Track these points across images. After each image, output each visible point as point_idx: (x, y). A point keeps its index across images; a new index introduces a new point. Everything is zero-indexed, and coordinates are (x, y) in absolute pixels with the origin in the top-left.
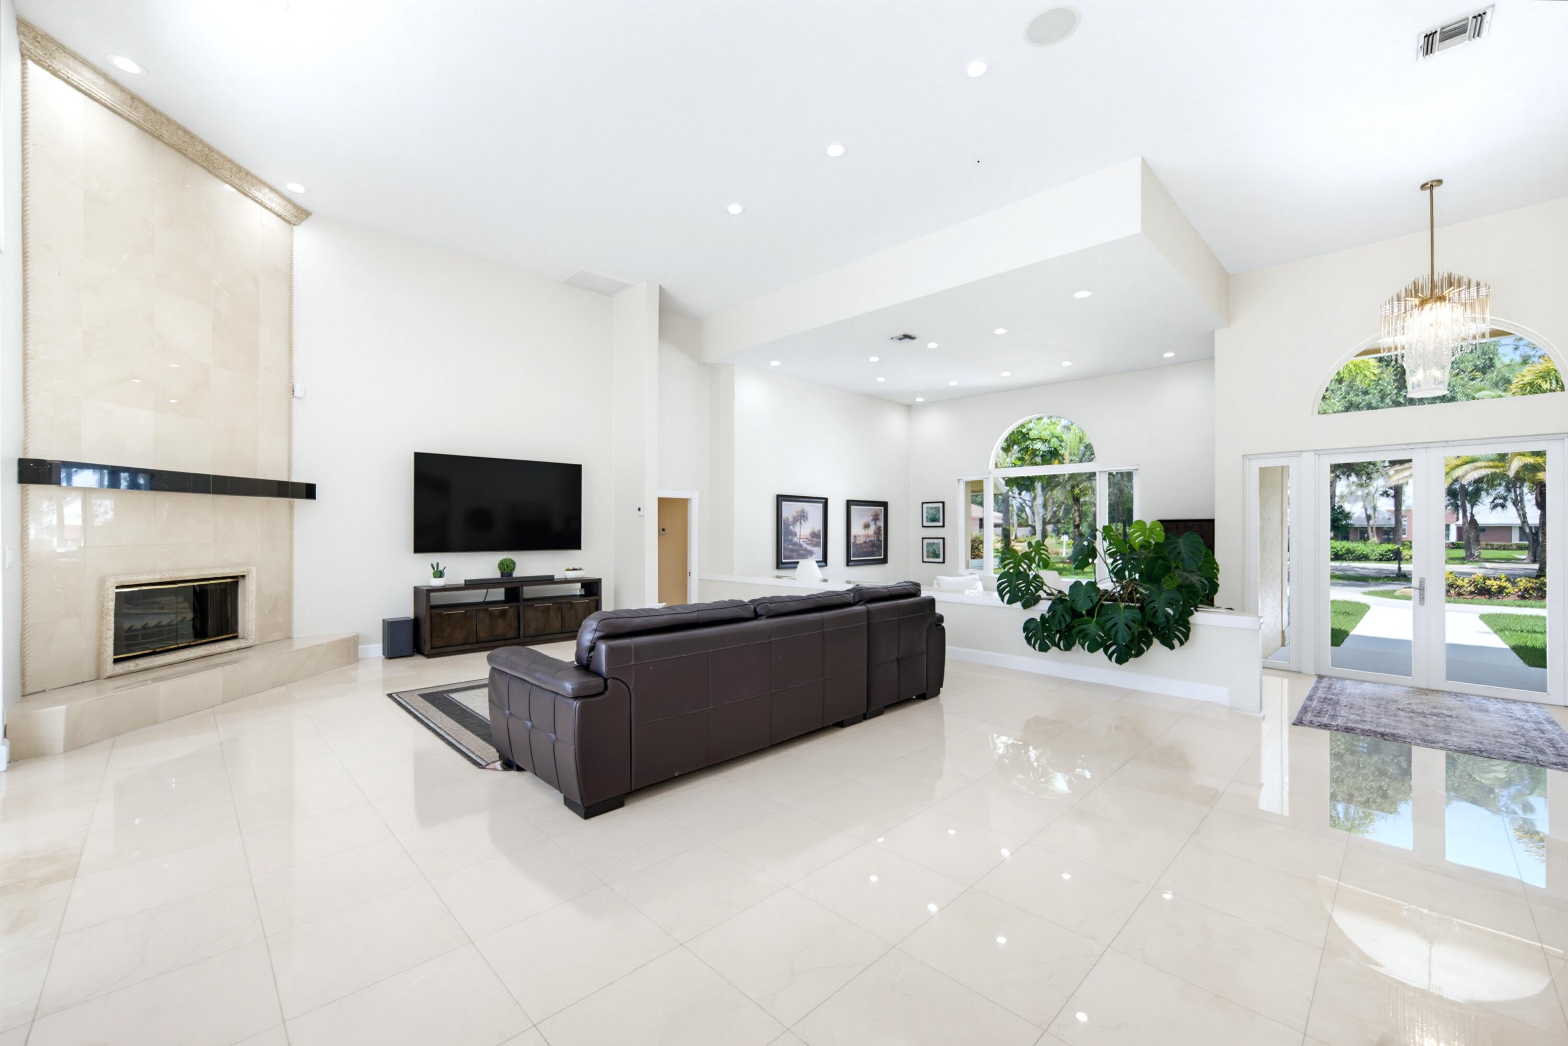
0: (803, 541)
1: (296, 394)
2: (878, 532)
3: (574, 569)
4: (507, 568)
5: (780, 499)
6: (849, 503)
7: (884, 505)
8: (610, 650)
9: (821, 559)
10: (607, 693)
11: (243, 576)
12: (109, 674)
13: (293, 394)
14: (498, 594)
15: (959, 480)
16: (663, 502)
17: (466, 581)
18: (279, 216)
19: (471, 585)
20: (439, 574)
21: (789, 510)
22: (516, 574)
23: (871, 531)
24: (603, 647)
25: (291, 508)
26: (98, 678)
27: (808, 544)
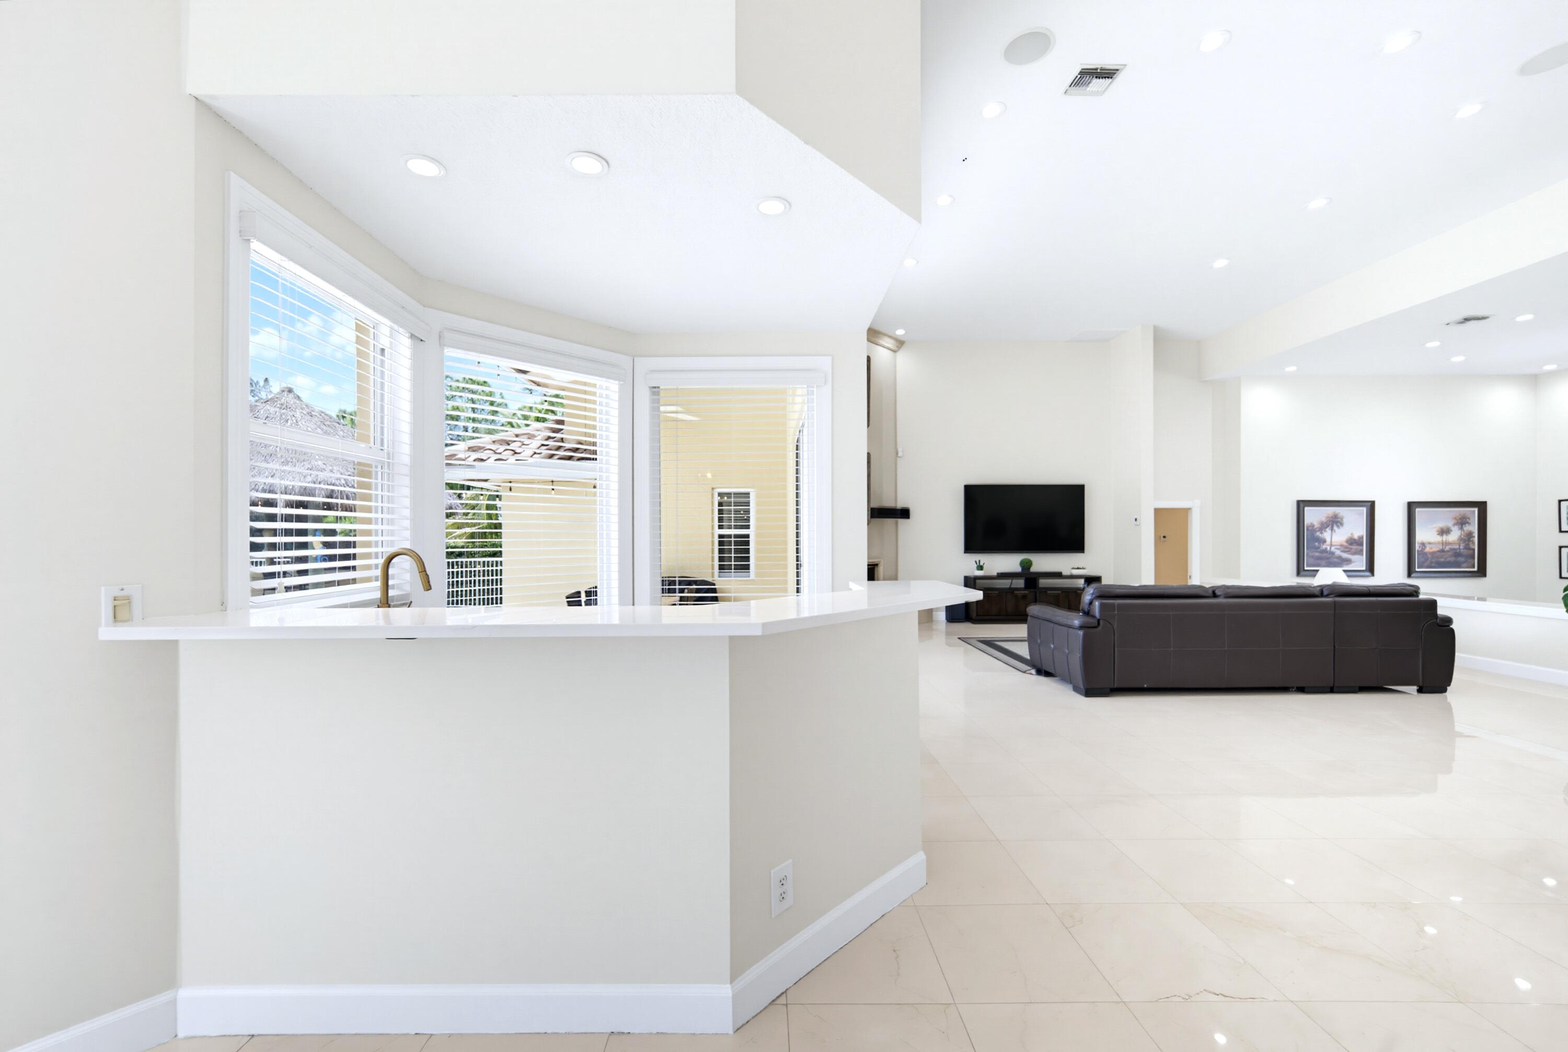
0: (1336, 549)
2: (1466, 539)
3: (1078, 568)
4: (1026, 565)
5: (1302, 505)
6: (1413, 505)
7: (1480, 506)
8: (1102, 606)
10: (1100, 628)
11: (878, 564)
13: (897, 455)
14: (1020, 583)
16: (1158, 512)
17: (998, 573)
19: (1002, 576)
20: (980, 568)
21: (1313, 516)
22: (1033, 569)
23: (1454, 537)
24: (1097, 603)
25: (897, 524)
27: (1342, 551)
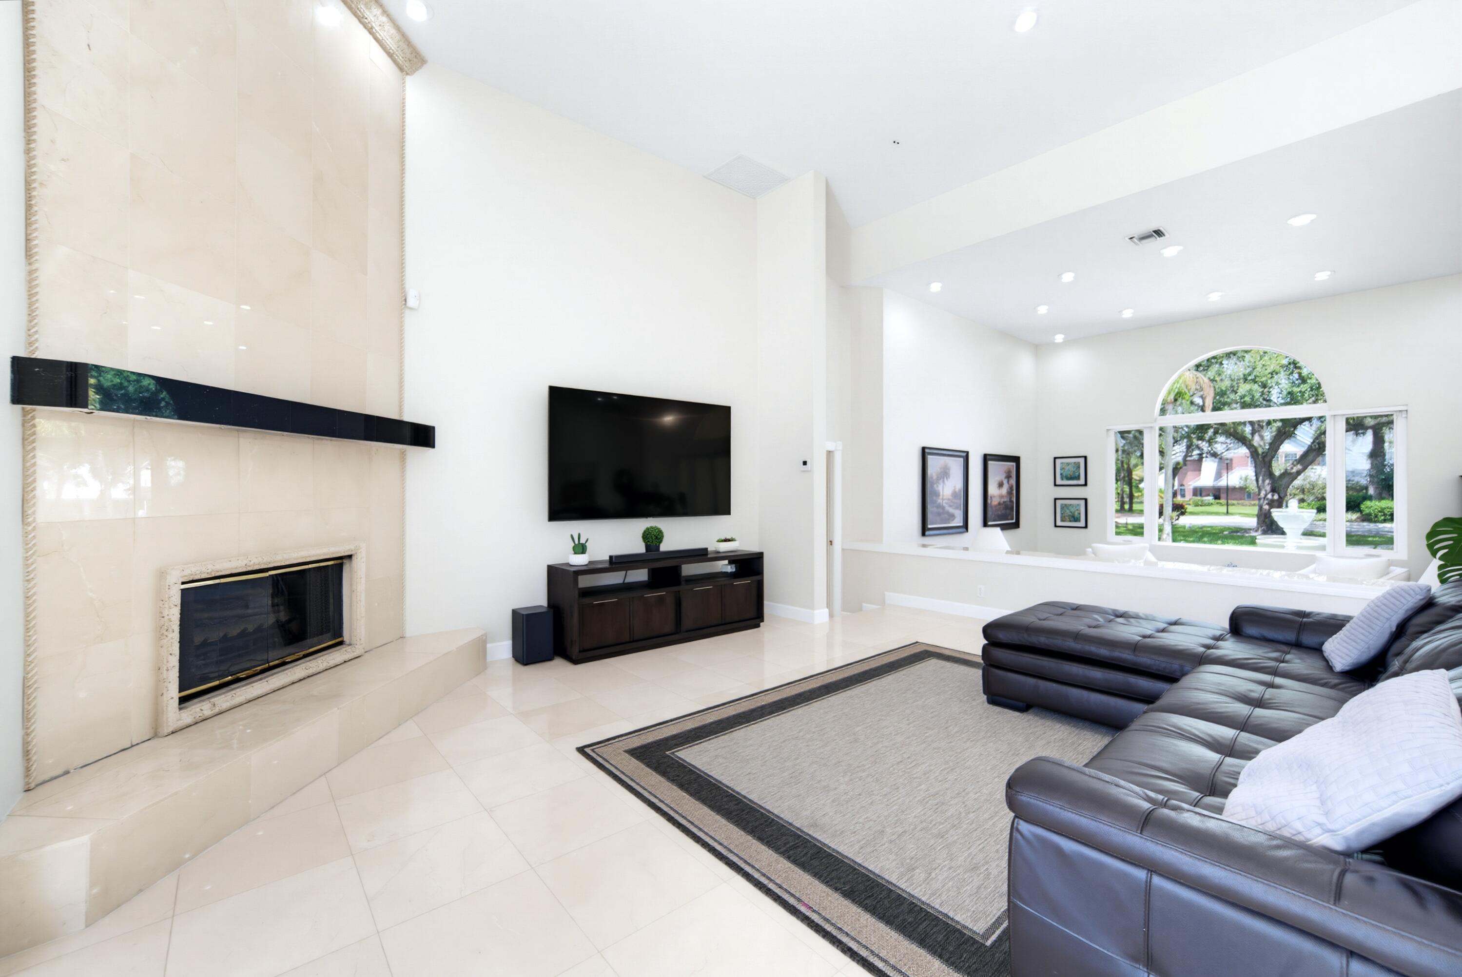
0: (946, 503)
1: (411, 302)
2: (1010, 493)
3: (726, 541)
4: (652, 538)
5: (925, 453)
6: (986, 458)
7: (1016, 460)
9: (961, 524)
11: (350, 557)
12: (171, 729)
13: (405, 304)
14: (640, 575)
15: (1108, 430)
17: (611, 557)
18: (390, 55)
20: (580, 549)
21: (934, 465)
22: (664, 547)
23: (1004, 490)
25: (403, 455)
26: (156, 735)
27: (950, 504)
